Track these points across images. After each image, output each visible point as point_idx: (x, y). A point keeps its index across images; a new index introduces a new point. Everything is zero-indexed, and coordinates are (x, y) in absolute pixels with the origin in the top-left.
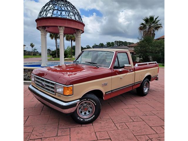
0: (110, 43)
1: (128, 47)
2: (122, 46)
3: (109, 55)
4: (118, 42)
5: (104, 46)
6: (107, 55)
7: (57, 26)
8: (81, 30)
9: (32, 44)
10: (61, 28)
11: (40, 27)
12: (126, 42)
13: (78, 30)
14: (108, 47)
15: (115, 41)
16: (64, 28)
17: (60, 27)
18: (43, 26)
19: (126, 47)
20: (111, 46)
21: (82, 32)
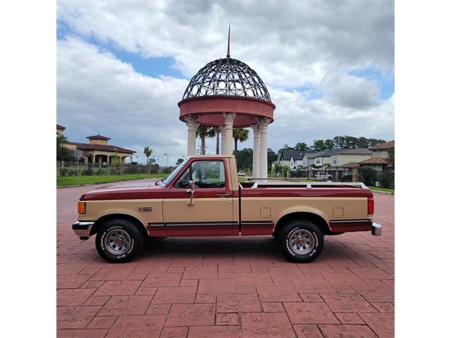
0: (322, 141)
3: (320, 169)
4: (342, 139)
5: (308, 148)
6: (317, 169)
7: (222, 113)
8: (269, 118)
9: (148, 149)
10: (229, 116)
11: (187, 115)
12: (363, 139)
13: (261, 118)
14: (319, 151)
16: (235, 116)
17: (227, 113)
18: (193, 114)
20: (325, 148)
21: (269, 121)
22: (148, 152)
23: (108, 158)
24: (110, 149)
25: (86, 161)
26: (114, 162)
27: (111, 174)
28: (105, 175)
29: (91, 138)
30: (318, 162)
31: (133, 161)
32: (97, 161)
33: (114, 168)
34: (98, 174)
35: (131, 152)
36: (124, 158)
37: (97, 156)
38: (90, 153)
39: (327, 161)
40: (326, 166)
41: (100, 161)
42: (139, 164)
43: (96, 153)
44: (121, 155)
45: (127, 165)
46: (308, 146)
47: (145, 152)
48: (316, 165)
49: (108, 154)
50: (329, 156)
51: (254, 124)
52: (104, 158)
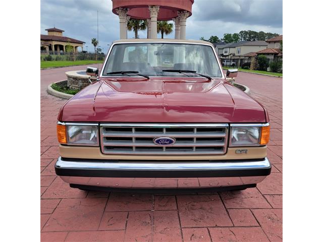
0: (230, 35)
1: (267, 44)
2: (254, 40)
3: (227, 58)
4: (246, 33)
5: (219, 41)
6: (224, 58)
7: (147, 6)
8: (188, 11)
9: (95, 40)
10: (154, 9)
11: (118, 8)
12: (262, 33)
13: (181, 11)
14: (227, 43)
15: (241, 32)
16: (159, 9)
17: (152, 6)
18: (123, 7)
19: (264, 43)
20: (232, 41)
21: (188, 15)
22: (95, 43)
23: (64, 47)
24: (65, 40)
25: (48, 49)
26: (69, 50)
27: (67, 60)
28: (62, 60)
29: (49, 31)
30: (226, 52)
31: (84, 50)
32: (56, 49)
33: (69, 56)
34: (56, 60)
35: (81, 43)
36: (76, 47)
37: (56, 46)
38: (50, 43)
39: (232, 51)
40: (231, 56)
41: (58, 49)
42: (88, 52)
43: (54, 43)
44: (74, 45)
45: (79, 53)
46: (220, 39)
47: (92, 43)
48: (224, 54)
49: (64, 44)
50: (235, 47)
51: (175, 18)
52: (61, 47)
